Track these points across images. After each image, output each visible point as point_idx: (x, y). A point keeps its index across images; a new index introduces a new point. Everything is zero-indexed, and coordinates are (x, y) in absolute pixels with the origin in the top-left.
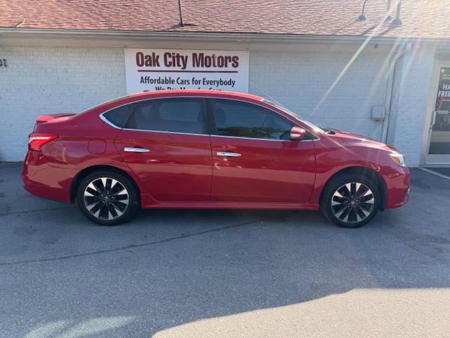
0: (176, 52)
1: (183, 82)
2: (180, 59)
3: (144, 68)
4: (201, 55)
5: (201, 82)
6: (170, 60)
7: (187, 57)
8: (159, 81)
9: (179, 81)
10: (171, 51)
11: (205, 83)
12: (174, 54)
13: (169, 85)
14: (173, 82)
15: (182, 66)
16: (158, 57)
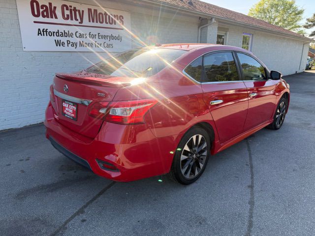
0: (74, 5)
1: (81, 36)
2: (77, 12)
3: (41, 19)
4: (95, 11)
5: (97, 36)
6: (67, 12)
7: (83, 11)
8: (58, 33)
9: (78, 35)
10: (68, 4)
11: (100, 37)
12: (71, 6)
13: (68, 38)
14: (71, 35)
15: (79, 21)
16: (55, 8)
